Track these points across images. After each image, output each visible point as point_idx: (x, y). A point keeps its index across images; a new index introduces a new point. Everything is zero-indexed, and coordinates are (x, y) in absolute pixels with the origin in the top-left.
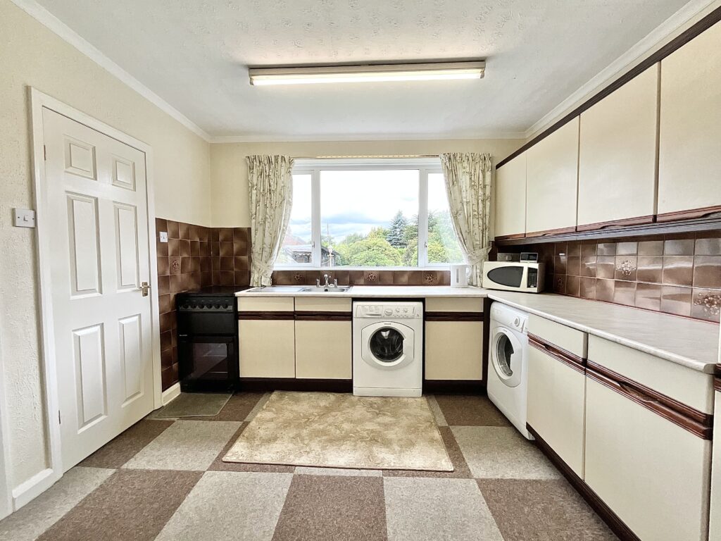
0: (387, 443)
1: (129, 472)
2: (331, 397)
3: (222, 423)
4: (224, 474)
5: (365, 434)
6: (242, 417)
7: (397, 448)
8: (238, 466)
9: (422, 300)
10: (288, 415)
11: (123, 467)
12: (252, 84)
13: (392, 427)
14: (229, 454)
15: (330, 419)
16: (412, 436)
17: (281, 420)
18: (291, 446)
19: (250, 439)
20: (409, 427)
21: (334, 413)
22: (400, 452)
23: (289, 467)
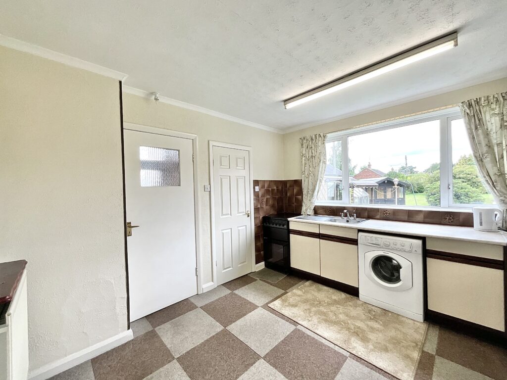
0: (365, 340)
1: (235, 294)
2: (343, 295)
3: (276, 288)
4: (267, 312)
5: (352, 327)
6: (286, 288)
7: (371, 347)
8: (273, 311)
9: (423, 239)
10: (309, 296)
11: (234, 292)
12: (286, 108)
13: (377, 332)
14: (272, 304)
15: (333, 308)
16: (390, 346)
17: (304, 298)
18: (302, 313)
19: (284, 301)
20: (392, 338)
21: (339, 306)
22: (372, 350)
23: (295, 323)
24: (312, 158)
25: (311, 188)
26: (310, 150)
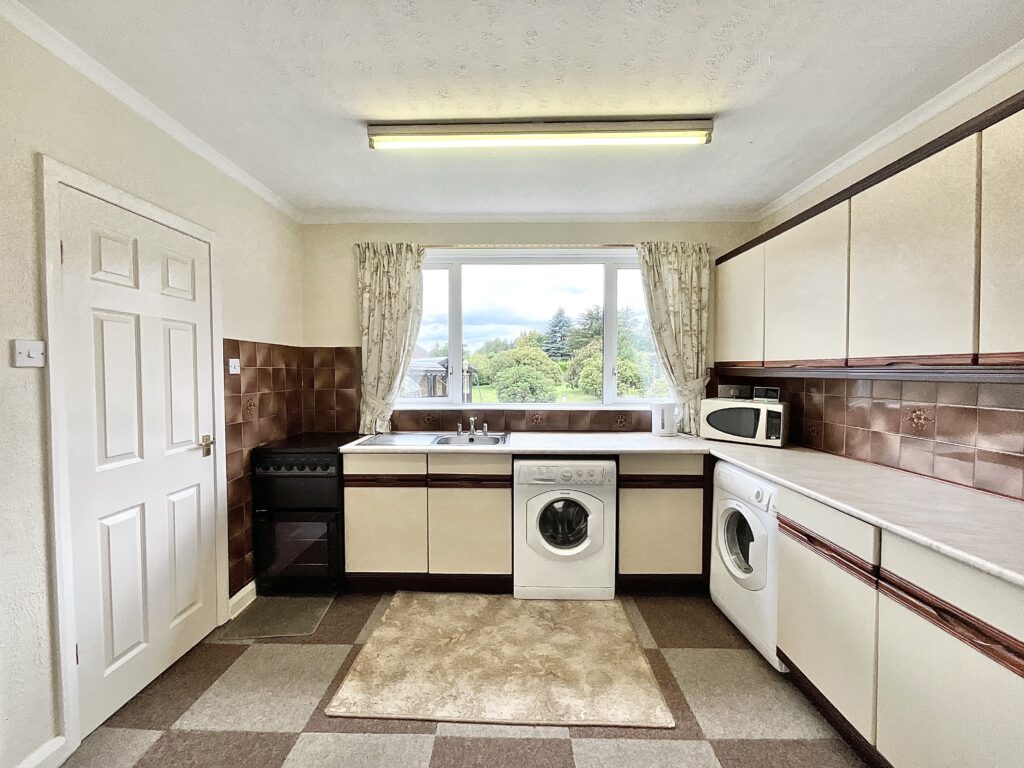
0: (570, 680)
1: (184, 735)
2: (482, 601)
3: (322, 647)
4: (329, 737)
5: (537, 664)
6: (349, 635)
7: (587, 688)
8: (350, 723)
9: (614, 457)
10: (418, 632)
11: (173, 727)
12: (372, 147)
13: (576, 651)
14: (334, 703)
15: (483, 639)
16: (608, 667)
17: (409, 641)
18: (428, 686)
19: (365, 675)
20: (602, 650)
21: (488, 629)
22: (593, 694)
23: (427, 724)
24: (390, 298)
25: (386, 367)
26: (385, 279)
